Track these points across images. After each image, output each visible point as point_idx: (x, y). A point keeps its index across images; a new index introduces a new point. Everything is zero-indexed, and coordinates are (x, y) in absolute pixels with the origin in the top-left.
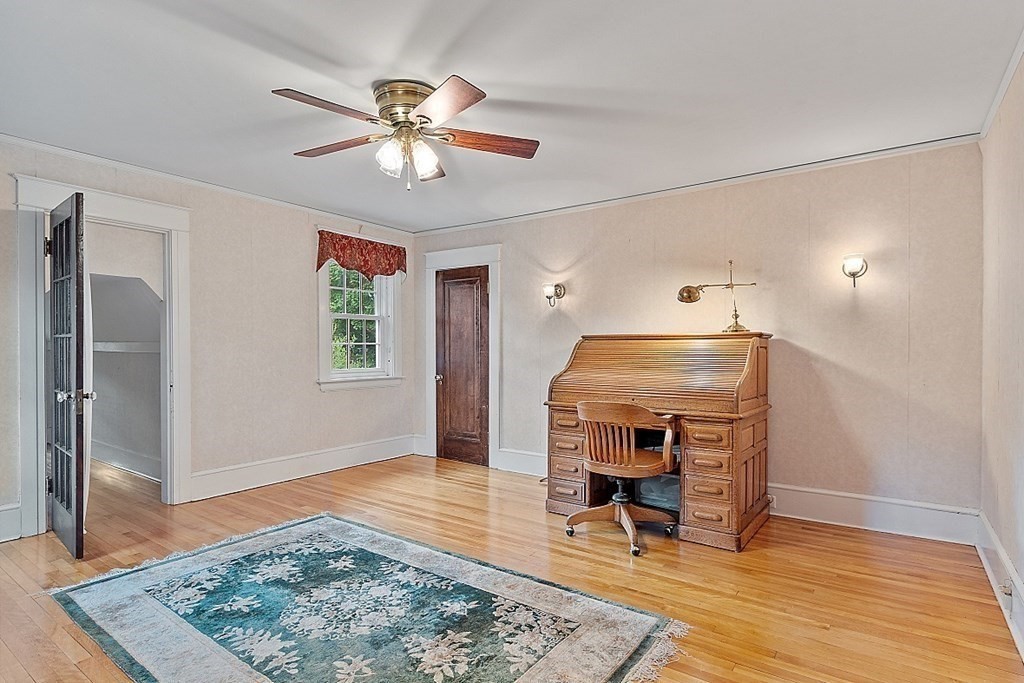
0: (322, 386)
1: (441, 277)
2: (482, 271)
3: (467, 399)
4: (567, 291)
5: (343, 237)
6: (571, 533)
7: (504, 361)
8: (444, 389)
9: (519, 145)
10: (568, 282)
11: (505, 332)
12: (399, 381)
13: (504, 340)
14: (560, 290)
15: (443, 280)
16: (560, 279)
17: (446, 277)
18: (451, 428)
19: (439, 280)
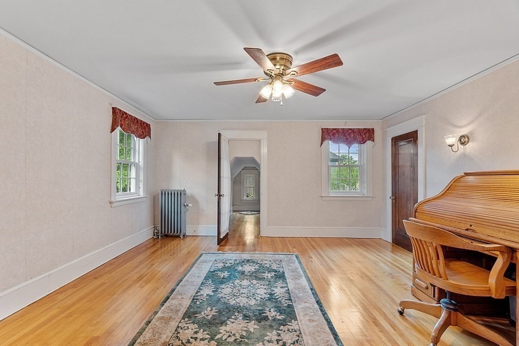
0: (323, 198)
1: (394, 140)
2: (415, 134)
3: (407, 212)
4: (470, 139)
5: (334, 129)
6: (401, 313)
7: (427, 191)
8: (396, 205)
9: (328, 61)
10: (471, 133)
11: (428, 171)
12: (371, 199)
13: (428, 176)
14: (463, 140)
15: (395, 143)
16: (464, 131)
17: (396, 140)
18: (399, 228)
19: (393, 143)
